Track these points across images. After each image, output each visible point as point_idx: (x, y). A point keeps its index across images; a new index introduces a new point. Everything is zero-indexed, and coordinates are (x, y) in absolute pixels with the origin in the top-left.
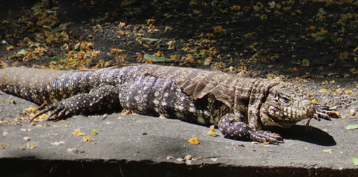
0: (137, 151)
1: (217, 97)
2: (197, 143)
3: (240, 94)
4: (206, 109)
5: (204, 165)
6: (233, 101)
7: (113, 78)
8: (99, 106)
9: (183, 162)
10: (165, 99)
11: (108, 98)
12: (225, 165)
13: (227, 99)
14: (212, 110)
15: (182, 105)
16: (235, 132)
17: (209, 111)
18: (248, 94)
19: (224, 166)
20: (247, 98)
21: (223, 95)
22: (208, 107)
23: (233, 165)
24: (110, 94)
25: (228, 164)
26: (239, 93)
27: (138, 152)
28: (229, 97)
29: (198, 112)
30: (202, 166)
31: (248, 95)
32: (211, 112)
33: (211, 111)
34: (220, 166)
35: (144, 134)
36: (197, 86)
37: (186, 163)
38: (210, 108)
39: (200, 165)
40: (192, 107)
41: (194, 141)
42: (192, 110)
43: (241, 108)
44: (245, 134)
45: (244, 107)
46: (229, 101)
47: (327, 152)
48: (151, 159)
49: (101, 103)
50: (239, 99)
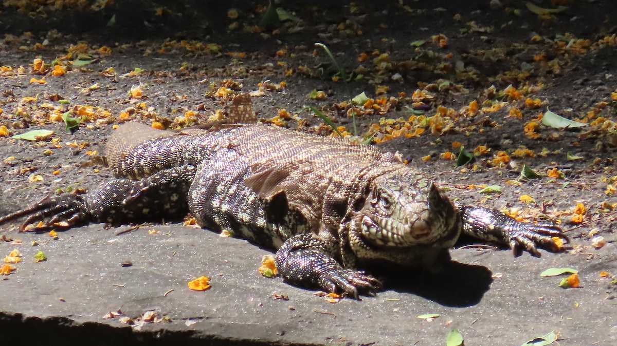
0: (62, 298)
1: (291, 197)
2: (201, 289)
3: (333, 193)
4: (283, 223)
5: (164, 332)
6: (320, 208)
7: (193, 150)
8: (140, 205)
9: (128, 325)
10: (228, 199)
11: (163, 190)
12: (202, 334)
13: (309, 202)
14: (293, 225)
15: (248, 211)
16: (293, 271)
17: (288, 227)
18: (346, 192)
19: (200, 337)
20: (344, 201)
21: (304, 194)
22: (286, 219)
23: (216, 336)
24: (170, 182)
25: (207, 333)
26: (332, 191)
27: (61, 300)
28: (315, 199)
29: (270, 226)
30: (161, 334)
31: (345, 195)
32: (291, 229)
33: (291, 226)
34: (214, 338)
35: (125, 266)
36: (273, 173)
37: (132, 326)
38: (290, 220)
39: (156, 333)
40: (261, 217)
41: (197, 285)
42: (261, 222)
43: (331, 221)
44: (308, 275)
45: (337, 221)
46: (313, 207)
47: (422, 320)
48: (70, 316)
49: (145, 201)
50: (329, 204)
